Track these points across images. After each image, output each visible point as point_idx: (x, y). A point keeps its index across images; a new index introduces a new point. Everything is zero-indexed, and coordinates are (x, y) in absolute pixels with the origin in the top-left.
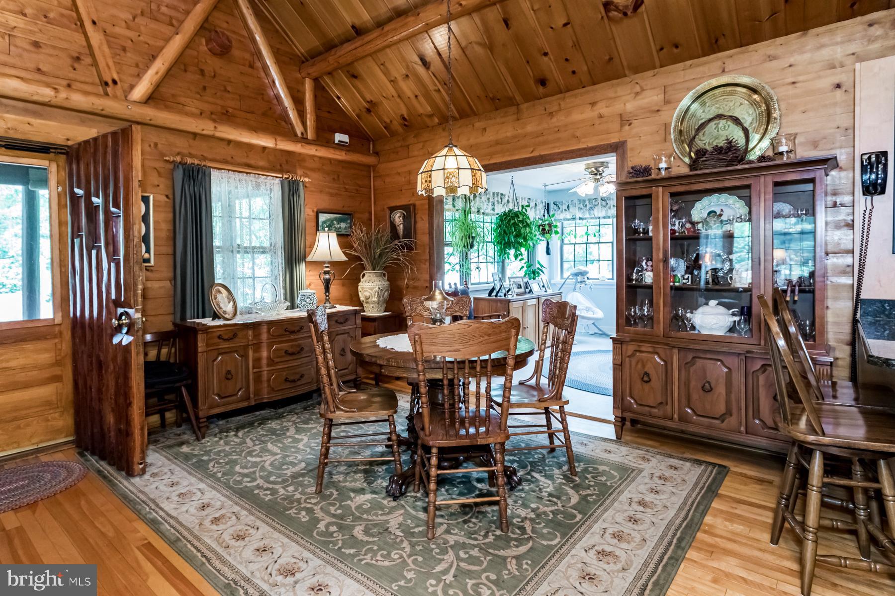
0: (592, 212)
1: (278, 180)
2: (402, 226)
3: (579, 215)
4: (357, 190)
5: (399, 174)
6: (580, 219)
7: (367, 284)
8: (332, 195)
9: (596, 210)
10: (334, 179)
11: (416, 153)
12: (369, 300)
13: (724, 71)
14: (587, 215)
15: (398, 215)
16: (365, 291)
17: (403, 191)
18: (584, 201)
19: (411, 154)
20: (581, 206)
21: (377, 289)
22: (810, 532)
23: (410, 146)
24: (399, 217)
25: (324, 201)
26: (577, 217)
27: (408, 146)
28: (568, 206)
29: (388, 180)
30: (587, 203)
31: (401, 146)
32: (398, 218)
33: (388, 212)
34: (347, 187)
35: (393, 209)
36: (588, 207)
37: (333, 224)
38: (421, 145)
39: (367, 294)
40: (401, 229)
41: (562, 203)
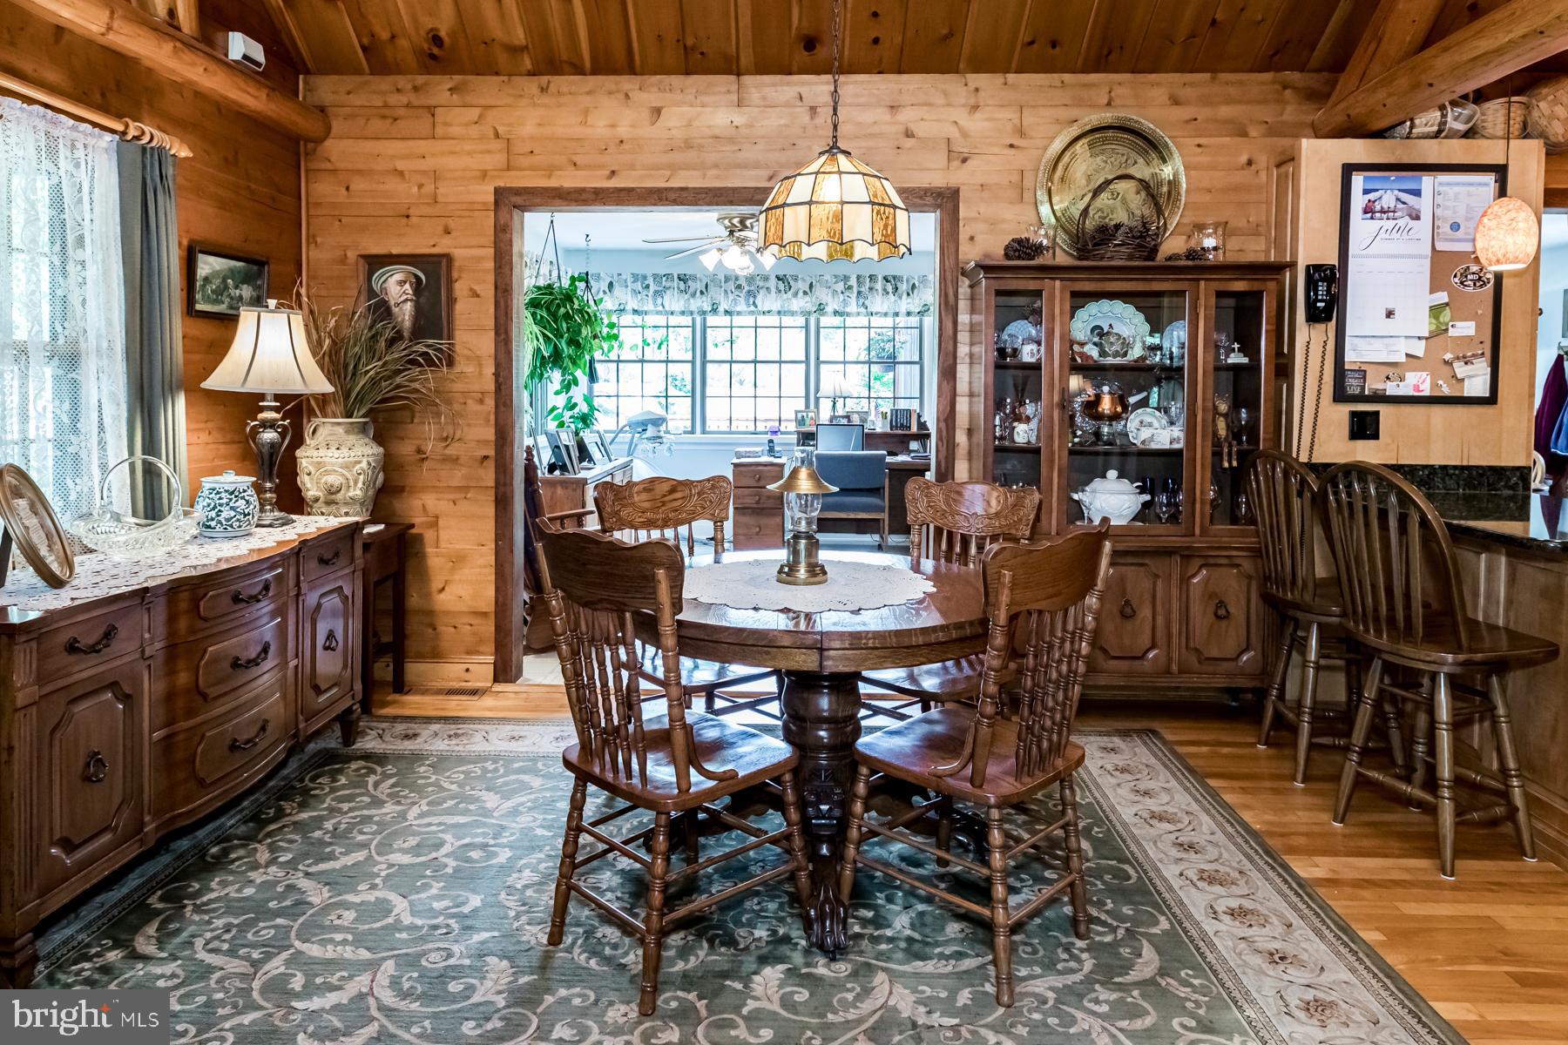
0: (659, 301)
1: (108, 137)
2: (408, 307)
3: (632, 304)
4: (274, 199)
5: (401, 174)
6: (635, 312)
7: (332, 452)
8: (222, 205)
9: (667, 297)
10: (226, 159)
11: (455, 130)
12: (339, 497)
13: (1109, 104)
14: (649, 306)
15: (398, 277)
16: (327, 473)
17: (414, 220)
18: (645, 278)
19: (439, 131)
20: (638, 286)
21: (364, 465)
22: (1444, 786)
23: (438, 111)
24: (402, 283)
25: (208, 224)
26: (629, 307)
27: (431, 110)
28: (611, 285)
29: (358, 185)
30: (650, 281)
31: (408, 106)
32: (396, 287)
33: (363, 267)
34: (253, 186)
35: (376, 262)
36: (652, 288)
37: (226, 287)
38: (474, 113)
39: (334, 480)
40: (405, 314)
41: (598, 277)
